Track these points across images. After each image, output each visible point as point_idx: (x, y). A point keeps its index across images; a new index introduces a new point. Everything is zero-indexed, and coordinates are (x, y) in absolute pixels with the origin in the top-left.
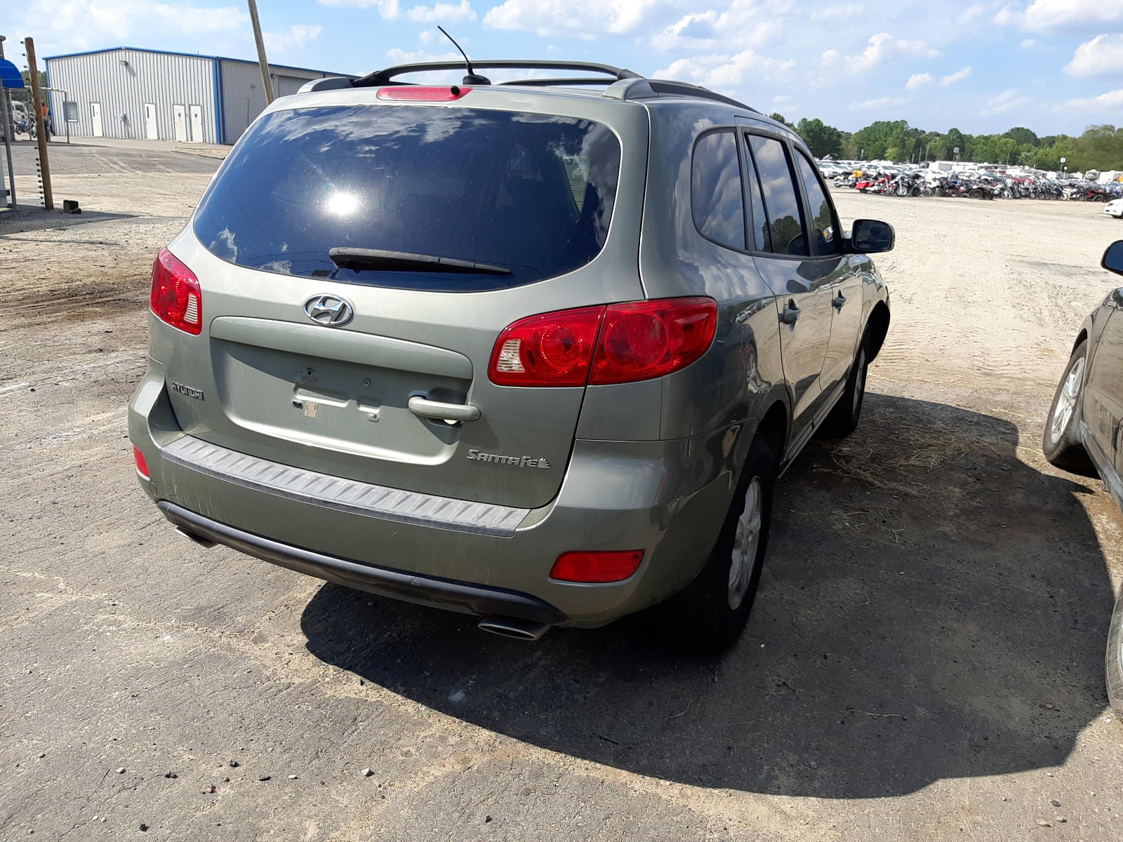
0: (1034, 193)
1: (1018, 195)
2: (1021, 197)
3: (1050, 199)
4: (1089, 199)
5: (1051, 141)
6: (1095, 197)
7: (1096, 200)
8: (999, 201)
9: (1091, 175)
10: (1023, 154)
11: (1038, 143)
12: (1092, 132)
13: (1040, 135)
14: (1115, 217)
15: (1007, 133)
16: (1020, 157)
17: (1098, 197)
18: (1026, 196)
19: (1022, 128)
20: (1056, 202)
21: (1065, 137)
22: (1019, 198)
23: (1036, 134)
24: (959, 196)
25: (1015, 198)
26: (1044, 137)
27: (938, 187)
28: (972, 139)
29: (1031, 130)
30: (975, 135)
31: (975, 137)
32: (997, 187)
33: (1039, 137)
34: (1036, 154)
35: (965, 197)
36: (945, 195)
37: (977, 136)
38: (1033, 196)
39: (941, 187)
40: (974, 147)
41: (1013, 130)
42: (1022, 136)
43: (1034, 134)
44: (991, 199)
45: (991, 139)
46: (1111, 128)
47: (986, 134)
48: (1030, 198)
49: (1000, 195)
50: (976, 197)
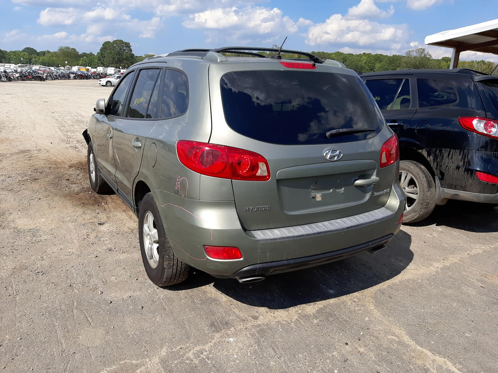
0: (60, 77)
1: (53, 78)
2: (55, 79)
3: (66, 80)
4: (81, 79)
5: (44, 53)
6: (83, 77)
7: (83, 79)
8: (47, 82)
9: (67, 68)
10: (34, 59)
11: (38, 54)
12: (61, 50)
13: (38, 51)
14: (103, 86)
15: (23, 50)
16: (33, 61)
17: (84, 78)
18: (56, 79)
19: (30, 48)
20: (69, 81)
21: (49, 52)
22: (54, 80)
23: (36, 50)
24: (29, 80)
25: (53, 80)
26: (40, 51)
27: (19, 76)
28: (7, 53)
29: (34, 48)
30: (8, 51)
31: (8, 52)
32: (45, 75)
33: (38, 52)
34: (39, 59)
35: (32, 80)
36: (23, 80)
37: (9, 51)
38: (59, 78)
39: (21, 76)
40: (9, 56)
41: (25, 48)
42: (30, 51)
43: (35, 50)
44: (44, 81)
45: (17, 53)
46: (69, 48)
47: (14, 51)
48: (59, 79)
49: (46, 79)
50: (38, 80)
